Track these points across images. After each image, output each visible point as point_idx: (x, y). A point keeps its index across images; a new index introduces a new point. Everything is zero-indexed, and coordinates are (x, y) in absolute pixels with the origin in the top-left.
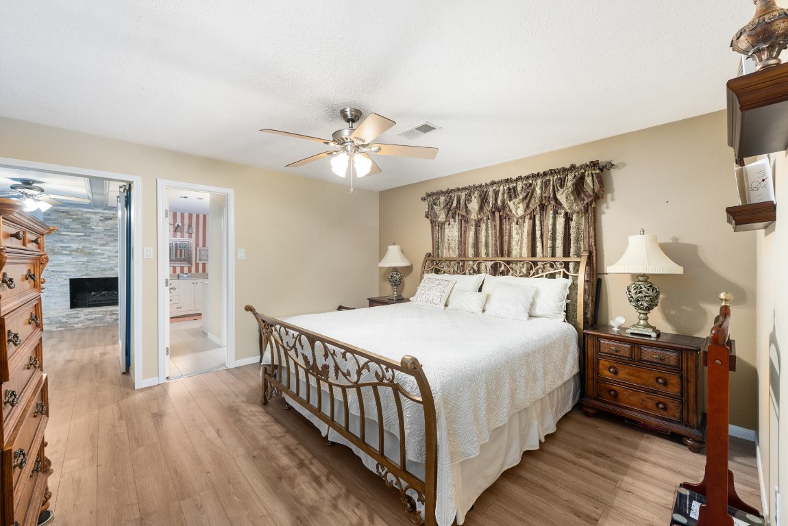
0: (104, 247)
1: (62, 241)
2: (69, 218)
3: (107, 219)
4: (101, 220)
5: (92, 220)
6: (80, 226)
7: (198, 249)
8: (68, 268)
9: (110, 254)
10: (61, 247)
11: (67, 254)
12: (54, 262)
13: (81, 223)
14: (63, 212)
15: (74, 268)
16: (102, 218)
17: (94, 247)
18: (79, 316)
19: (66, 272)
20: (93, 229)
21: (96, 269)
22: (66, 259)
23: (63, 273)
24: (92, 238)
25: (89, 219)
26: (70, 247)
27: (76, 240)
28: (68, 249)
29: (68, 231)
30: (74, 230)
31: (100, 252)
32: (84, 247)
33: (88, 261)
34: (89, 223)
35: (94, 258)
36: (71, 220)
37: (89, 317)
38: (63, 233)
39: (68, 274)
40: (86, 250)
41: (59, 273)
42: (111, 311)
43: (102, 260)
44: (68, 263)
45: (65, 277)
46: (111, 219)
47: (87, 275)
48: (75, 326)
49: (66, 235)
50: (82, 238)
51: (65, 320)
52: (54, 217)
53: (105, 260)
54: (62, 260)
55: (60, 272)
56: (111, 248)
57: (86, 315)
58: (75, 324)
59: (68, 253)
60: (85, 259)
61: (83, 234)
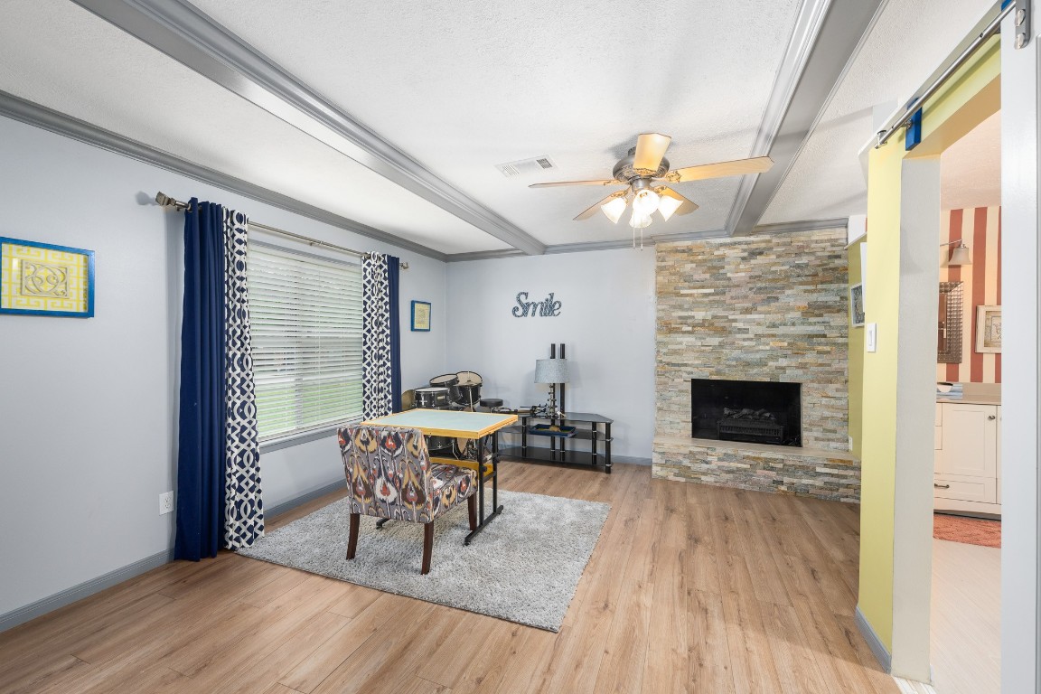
0: (749, 316)
1: (681, 307)
2: (692, 262)
3: (754, 253)
4: (743, 259)
5: (726, 260)
6: (707, 276)
7: (982, 310)
8: (690, 358)
9: (760, 330)
10: (680, 318)
11: (689, 332)
12: (670, 347)
13: (709, 268)
14: (683, 251)
15: (698, 358)
16: (746, 254)
17: (730, 317)
18: (709, 458)
19: (686, 365)
20: (729, 279)
21: (734, 363)
22: (687, 340)
23: (683, 369)
24: (727, 298)
25: (722, 258)
26: (693, 317)
27: (701, 302)
28: (689, 321)
29: (690, 288)
30: (699, 284)
31: (740, 325)
32: (714, 317)
33: (721, 345)
34: (723, 268)
35: (730, 339)
36: (694, 265)
37: (725, 464)
38: (682, 292)
39: (689, 369)
40: (719, 323)
41: (677, 368)
42: (767, 461)
43: (746, 343)
44: (690, 348)
45: (685, 375)
46: (761, 253)
47: (718, 372)
48: (703, 478)
49: (687, 295)
50: (711, 298)
51: (686, 462)
52: (670, 263)
53: (753, 343)
54: (681, 343)
55: (678, 365)
56: (762, 316)
57: (720, 460)
58: (704, 474)
59: (690, 329)
60: (715, 341)
61: (712, 291)
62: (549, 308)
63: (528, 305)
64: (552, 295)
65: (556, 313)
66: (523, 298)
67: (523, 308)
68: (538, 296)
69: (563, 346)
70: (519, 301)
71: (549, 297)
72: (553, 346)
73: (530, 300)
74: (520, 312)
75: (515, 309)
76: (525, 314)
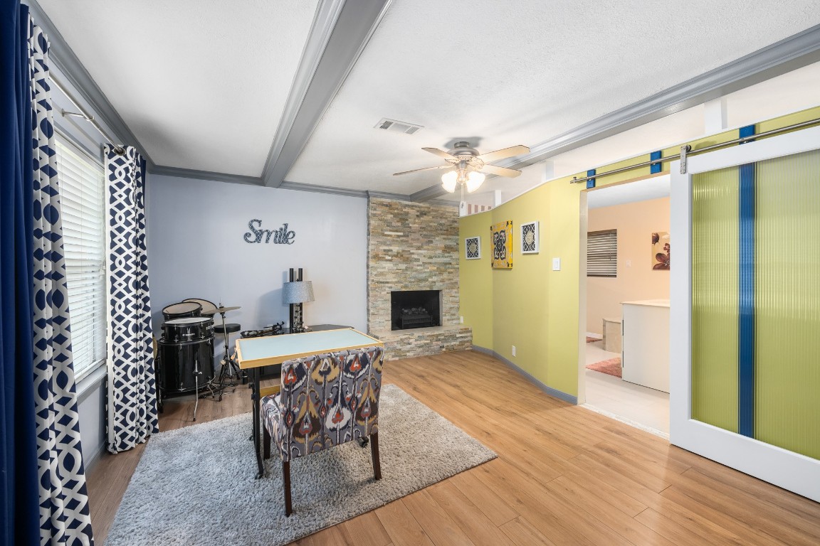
0: (420, 251)
1: (384, 243)
2: (391, 214)
3: (423, 214)
4: (417, 216)
5: (410, 215)
6: (399, 224)
8: (391, 278)
9: (426, 260)
10: (385, 250)
11: (390, 261)
12: (379, 270)
13: (400, 219)
14: (387, 206)
15: (394, 278)
16: (418, 214)
17: (412, 251)
18: (411, 341)
19: (388, 283)
20: (410, 227)
21: (413, 280)
22: (388, 265)
23: (387, 285)
24: (409, 239)
25: (407, 214)
26: (391, 250)
27: (397, 241)
28: (390, 253)
29: (390, 231)
30: (395, 229)
31: (416, 256)
32: (403, 251)
33: (407, 269)
34: (407, 220)
35: (411, 265)
36: (392, 216)
37: (419, 342)
38: (386, 233)
39: (390, 285)
40: (406, 255)
41: (383, 285)
42: (437, 336)
43: (419, 268)
44: (390, 271)
45: (387, 289)
46: (425, 214)
47: (406, 286)
48: (408, 354)
49: (389, 235)
50: (402, 238)
51: (399, 347)
52: (379, 212)
53: (421, 268)
54: (385, 268)
55: (383, 283)
56: (426, 251)
57: (416, 340)
58: (408, 351)
59: (390, 258)
60: (403, 266)
61: (401, 234)
62: (284, 236)
63: (262, 232)
64: (286, 225)
65: (290, 241)
66: (255, 225)
67: (256, 234)
68: (272, 224)
69: (301, 270)
70: (252, 228)
71: (283, 227)
72: (292, 270)
73: (263, 227)
74: (253, 237)
75: (247, 235)
76: (258, 240)
